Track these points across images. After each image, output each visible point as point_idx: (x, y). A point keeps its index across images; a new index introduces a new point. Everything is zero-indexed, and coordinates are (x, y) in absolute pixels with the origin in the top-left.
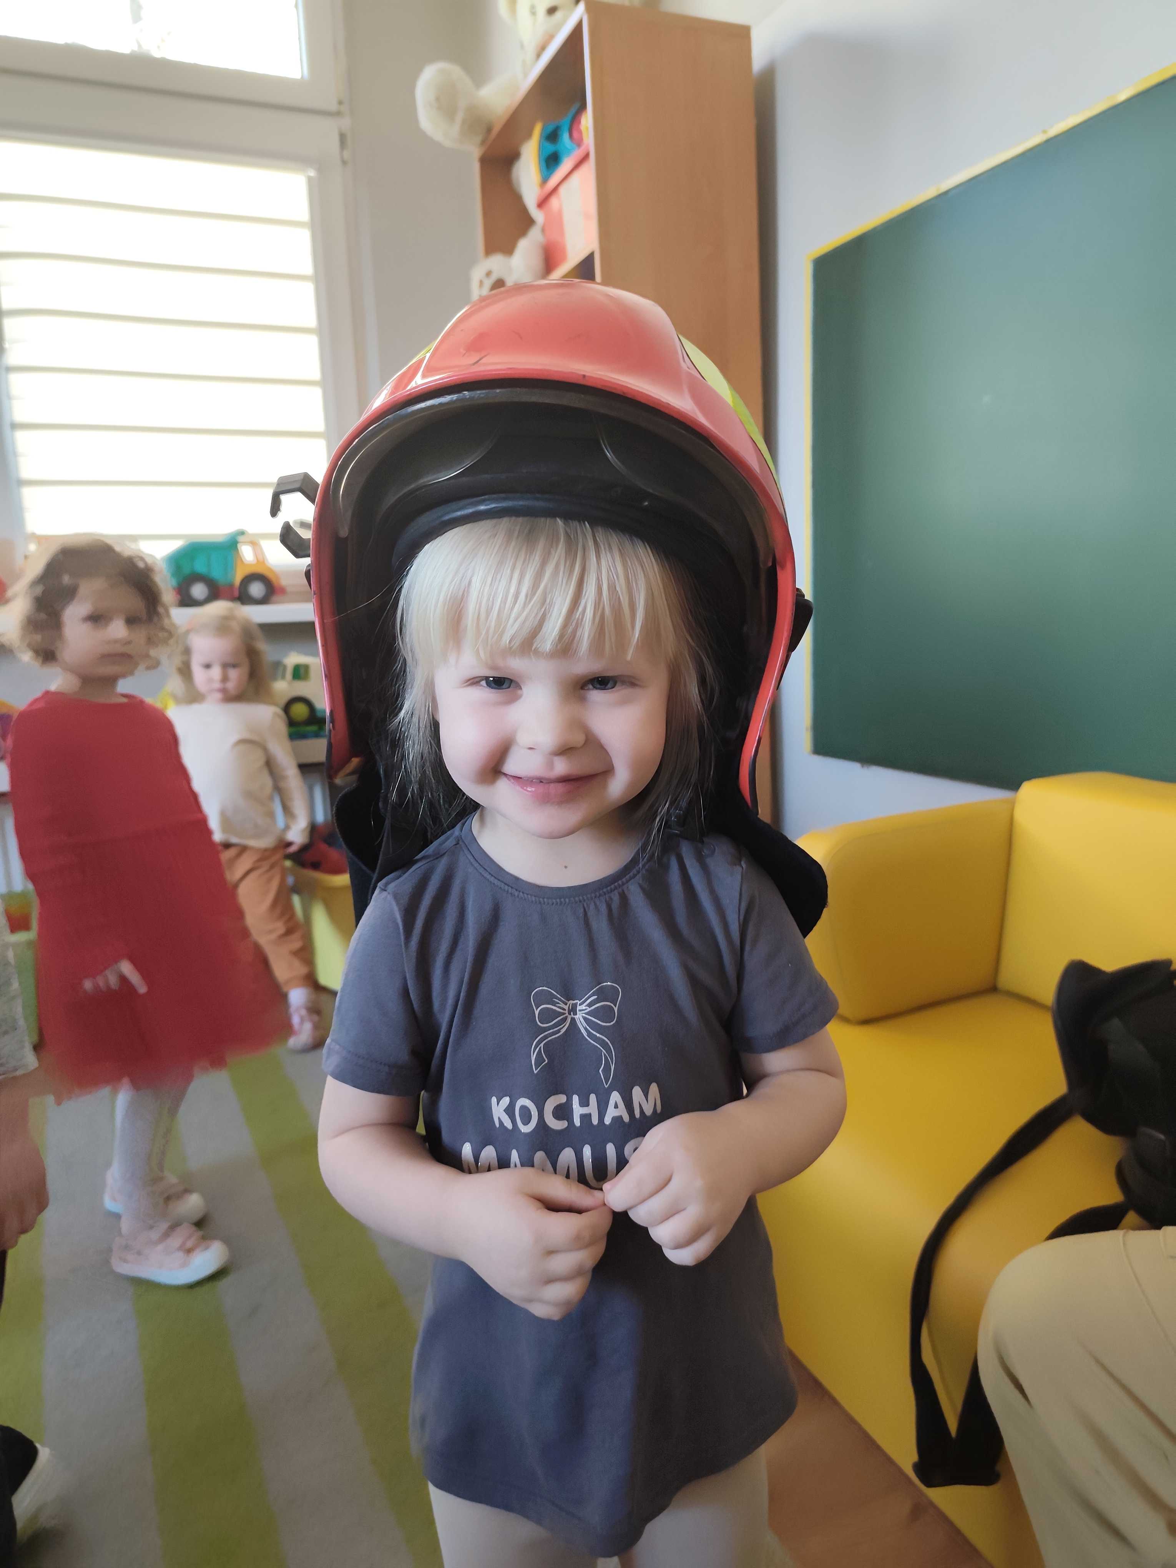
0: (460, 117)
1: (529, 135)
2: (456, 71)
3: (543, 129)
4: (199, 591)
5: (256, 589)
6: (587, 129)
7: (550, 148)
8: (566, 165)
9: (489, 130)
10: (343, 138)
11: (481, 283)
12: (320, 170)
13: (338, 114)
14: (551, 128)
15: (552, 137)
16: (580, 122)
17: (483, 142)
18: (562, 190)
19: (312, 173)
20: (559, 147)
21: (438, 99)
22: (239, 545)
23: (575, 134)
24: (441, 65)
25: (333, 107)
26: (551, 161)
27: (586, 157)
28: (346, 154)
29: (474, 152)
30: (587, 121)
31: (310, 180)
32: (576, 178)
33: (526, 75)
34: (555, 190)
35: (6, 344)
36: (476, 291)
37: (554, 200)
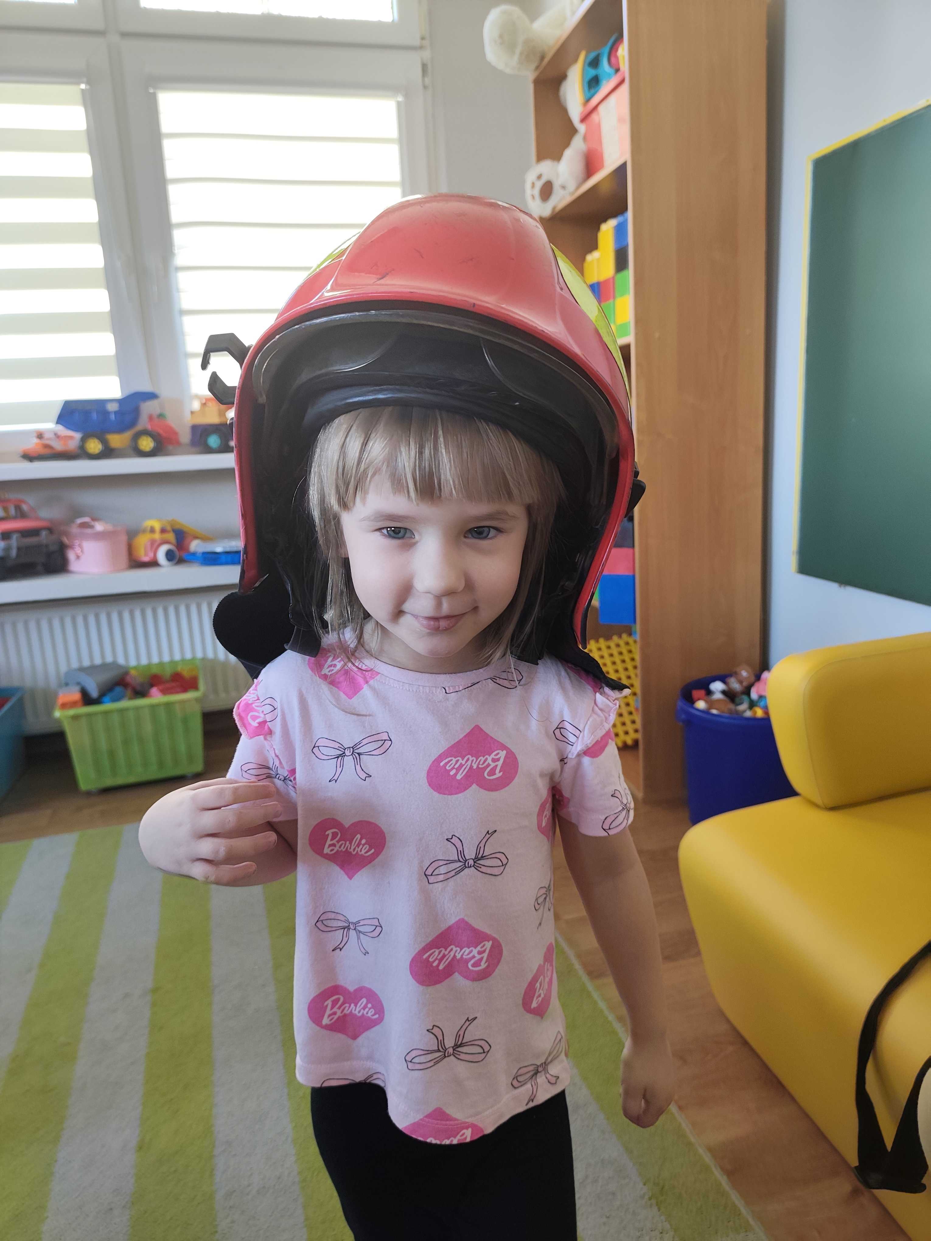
0: (518, 50)
1: (576, 60)
2: (515, 11)
3: (586, 57)
6: (624, 57)
7: (592, 72)
8: (605, 87)
9: (542, 58)
10: (424, 68)
11: (533, 185)
12: (406, 96)
13: (421, 47)
14: (592, 55)
15: (595, 63)
16: (617, 50)
17: (537, 68)
18: (601, 108)
19: (400, 99)
20: (599, 71)
21: (501, 36)
23: (613, 60)
24: (504, 7)
25: (417, 42)
26: (594, 83)
27: (622, 82)
28: (427, 80)
29: (529, 75)
30: (623, 49)
31: (399, 104)
32: (613, 99)
33: (574, 13)
34: (596, 108)
35: (175, 250)
36: (528, 191)
37: (594, 116)
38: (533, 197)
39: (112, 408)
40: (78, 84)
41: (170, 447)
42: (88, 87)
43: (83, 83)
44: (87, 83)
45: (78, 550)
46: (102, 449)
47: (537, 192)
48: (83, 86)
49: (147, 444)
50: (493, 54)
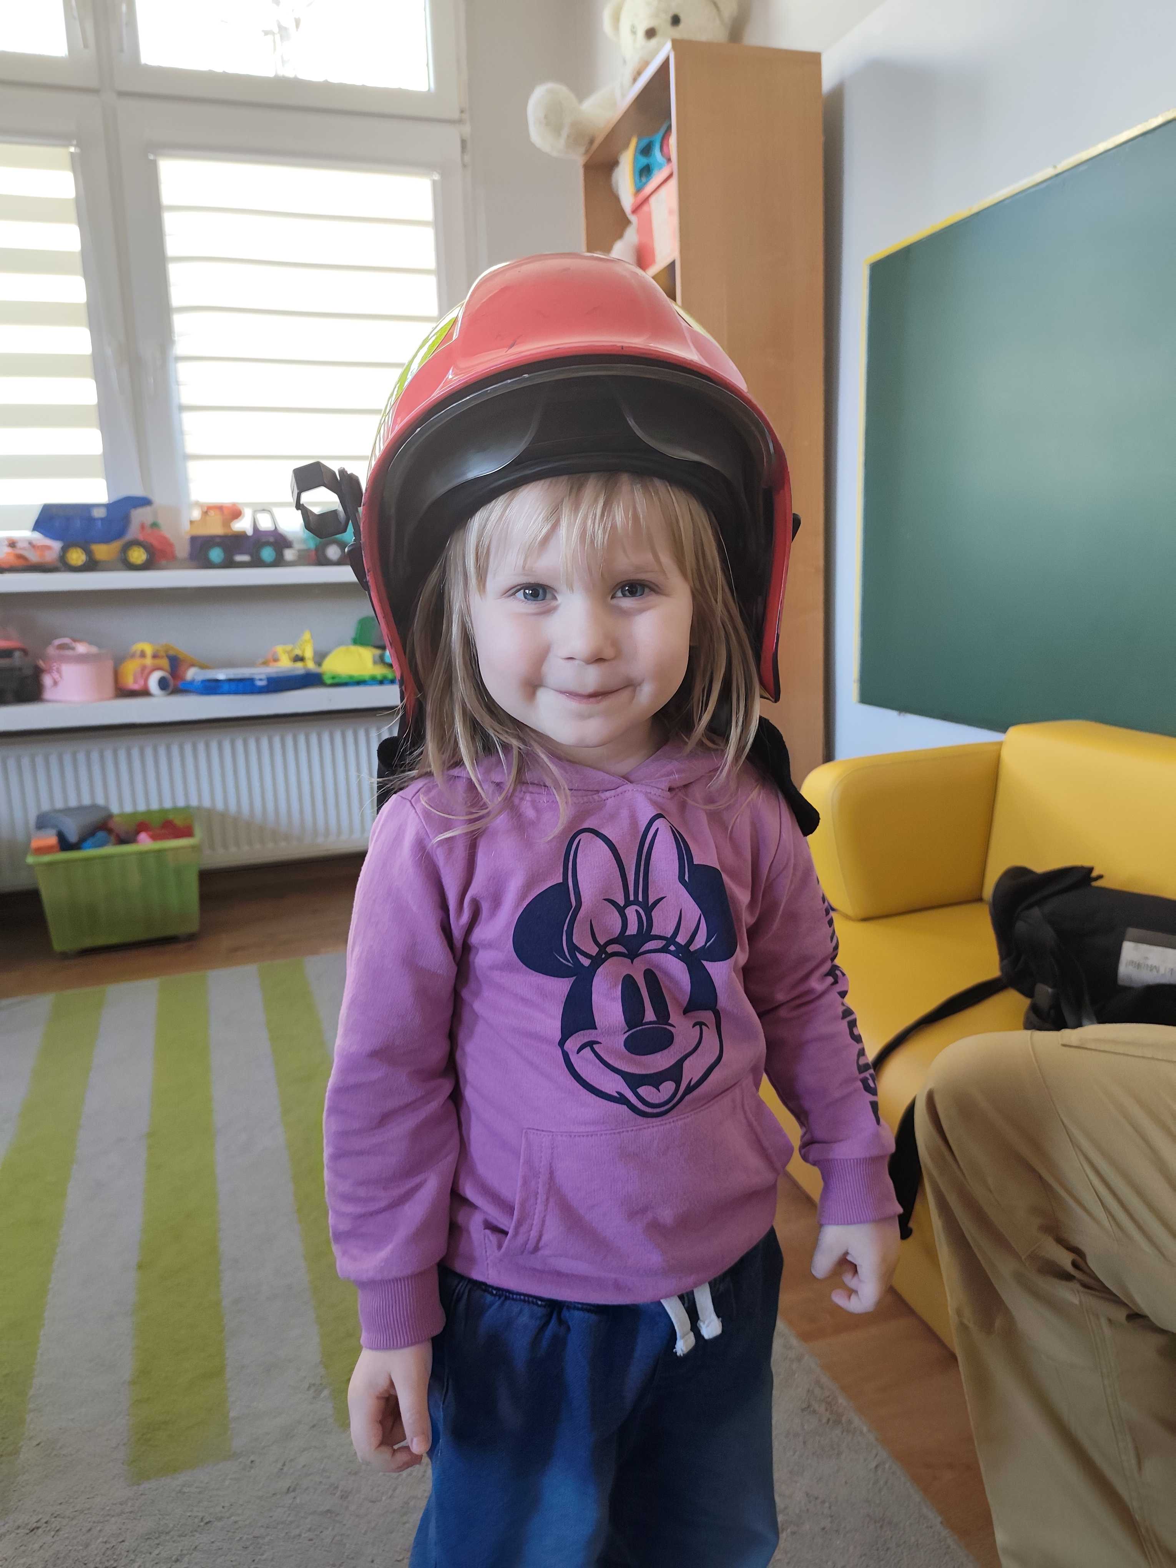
0: (565, 132)
1: (626, 146)
2: (562, 90)
3: (637, 143)
4: (333, 552)
6: (673, 148)
7: (643, 161)
8: (656, 178)
9: (591, 142)
10: (464, 143)
12: (443, 174)
13: (460, 121)
14: (644, 143)
15: (646, 151)
16: (667, 140)
17: (587, 151)
18: (653, 200)
19: (436, 177)
20: (650, 161)
21: (546, 117)
23: (665, 148)
24: (549, 85)
25: (456, 115)
26: (645, 171)
27: (672, 174)
28: (467, 158)
29: (579, 159)
30: (673, 140)
31: (434, 183)
32: (663, 191)
33: (623, 96)
34: (646, 200)
35: (175, 337)
37: (645, 208)
39: (99, 513)
40: (67, 146)
41: (164, 562)
42: (78, 150)
43: (72, 145)
44: (76, 146)
45: (56, 676)
46: (86, 560)
48: (72, 149)
49: (138, 555)
50: (538, 135)
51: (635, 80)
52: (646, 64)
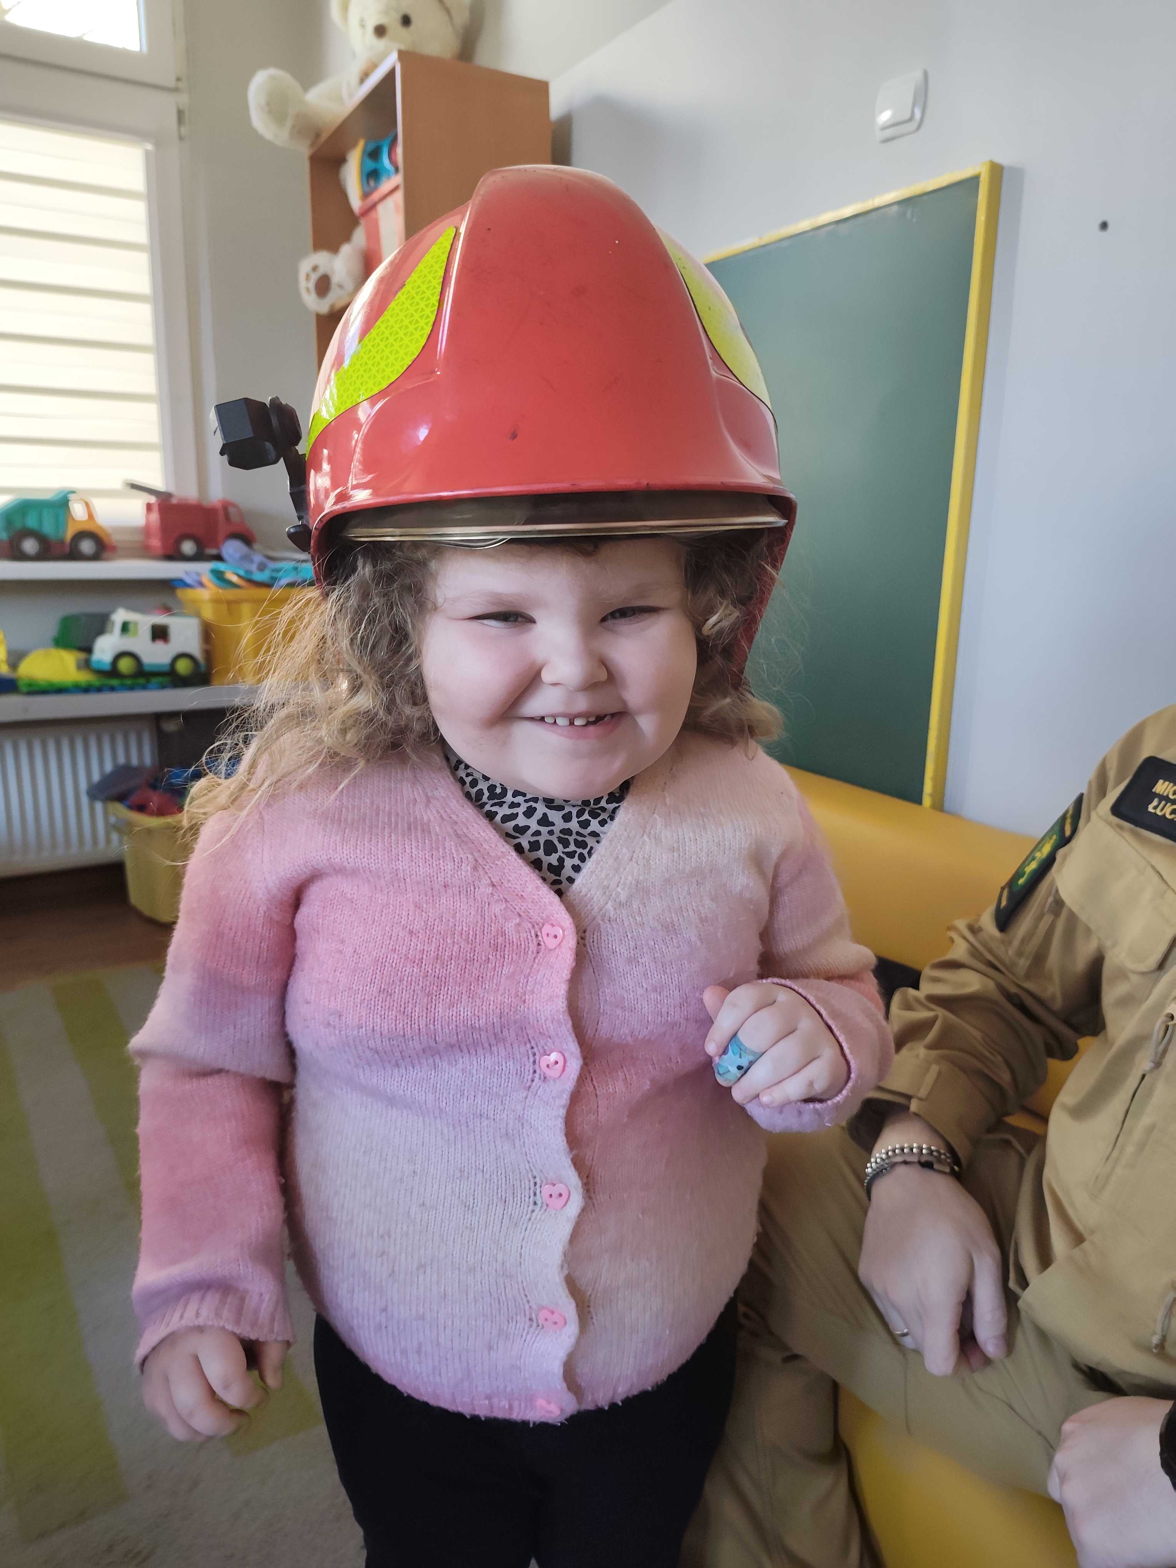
0: (289, 123)
1: (354, 145)
2: (287, 78)
3: (366, 145)
4: (30, 546)
5: (87, 546)
6: (400, 157)
7: (371, 165)
8: (385, 185)
9: (318, 136)
10: (180, 114)
11: (308, 277)
12: (157, 145)
13: (176, 90)
14: (371, 146)
15: (374, 154)
17: (313, 144)
18: (381, 208)
19: (150, 147)
20: (378, 166)
21: (268, 104)
22: (70, 504)
23: (393, 156)
24: (272, 71)
25: (172, 83)
26: (372, 176)
28: (184, 130)
29: (304, 151)
30: (399, 150)
31: (147, 153)
32: (390, 201)
33: (351, 95)
34: (373, 206)
36: (302, 283)
37: (372, 214)
38: (308, 290)
47: (311, 285)
50: (259, 122)
51: (362, 81)
52: (374, 66)
